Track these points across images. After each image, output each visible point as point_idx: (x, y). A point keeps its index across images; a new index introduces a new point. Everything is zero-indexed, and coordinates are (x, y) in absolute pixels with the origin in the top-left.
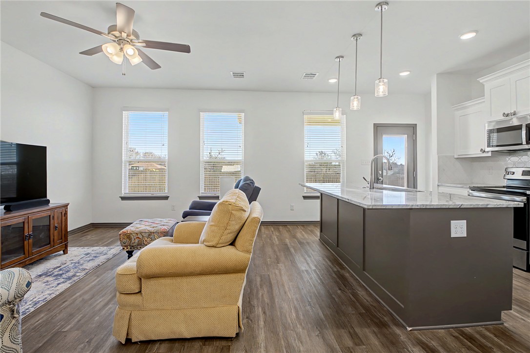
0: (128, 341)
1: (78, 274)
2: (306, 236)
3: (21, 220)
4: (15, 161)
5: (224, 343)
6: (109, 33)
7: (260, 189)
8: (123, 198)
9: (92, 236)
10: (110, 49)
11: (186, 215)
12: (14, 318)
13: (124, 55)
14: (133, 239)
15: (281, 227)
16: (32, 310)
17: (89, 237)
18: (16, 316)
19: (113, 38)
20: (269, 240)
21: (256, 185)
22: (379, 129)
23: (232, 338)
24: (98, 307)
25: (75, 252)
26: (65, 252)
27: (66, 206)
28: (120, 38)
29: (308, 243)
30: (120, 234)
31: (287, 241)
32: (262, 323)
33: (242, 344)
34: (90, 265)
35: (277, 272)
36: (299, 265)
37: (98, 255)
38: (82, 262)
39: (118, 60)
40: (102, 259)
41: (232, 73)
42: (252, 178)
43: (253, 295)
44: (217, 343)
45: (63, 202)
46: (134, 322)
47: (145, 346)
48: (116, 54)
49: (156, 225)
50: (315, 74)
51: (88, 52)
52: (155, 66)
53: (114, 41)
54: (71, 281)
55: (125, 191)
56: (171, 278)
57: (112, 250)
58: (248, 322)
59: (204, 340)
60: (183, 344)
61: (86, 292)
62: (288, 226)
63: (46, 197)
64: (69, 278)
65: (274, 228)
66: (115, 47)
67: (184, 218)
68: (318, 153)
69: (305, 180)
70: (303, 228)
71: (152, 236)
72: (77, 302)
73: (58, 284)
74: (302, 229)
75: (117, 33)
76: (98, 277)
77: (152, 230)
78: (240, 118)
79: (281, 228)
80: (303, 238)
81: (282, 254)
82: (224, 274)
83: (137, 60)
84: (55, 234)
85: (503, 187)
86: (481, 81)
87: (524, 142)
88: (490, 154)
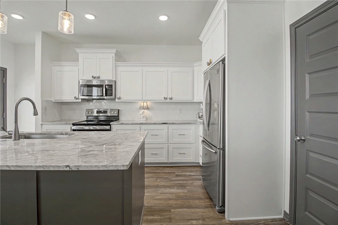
85: (85, 121)
86: (77, 51)
87: (104, 95)
88: (80, 101)
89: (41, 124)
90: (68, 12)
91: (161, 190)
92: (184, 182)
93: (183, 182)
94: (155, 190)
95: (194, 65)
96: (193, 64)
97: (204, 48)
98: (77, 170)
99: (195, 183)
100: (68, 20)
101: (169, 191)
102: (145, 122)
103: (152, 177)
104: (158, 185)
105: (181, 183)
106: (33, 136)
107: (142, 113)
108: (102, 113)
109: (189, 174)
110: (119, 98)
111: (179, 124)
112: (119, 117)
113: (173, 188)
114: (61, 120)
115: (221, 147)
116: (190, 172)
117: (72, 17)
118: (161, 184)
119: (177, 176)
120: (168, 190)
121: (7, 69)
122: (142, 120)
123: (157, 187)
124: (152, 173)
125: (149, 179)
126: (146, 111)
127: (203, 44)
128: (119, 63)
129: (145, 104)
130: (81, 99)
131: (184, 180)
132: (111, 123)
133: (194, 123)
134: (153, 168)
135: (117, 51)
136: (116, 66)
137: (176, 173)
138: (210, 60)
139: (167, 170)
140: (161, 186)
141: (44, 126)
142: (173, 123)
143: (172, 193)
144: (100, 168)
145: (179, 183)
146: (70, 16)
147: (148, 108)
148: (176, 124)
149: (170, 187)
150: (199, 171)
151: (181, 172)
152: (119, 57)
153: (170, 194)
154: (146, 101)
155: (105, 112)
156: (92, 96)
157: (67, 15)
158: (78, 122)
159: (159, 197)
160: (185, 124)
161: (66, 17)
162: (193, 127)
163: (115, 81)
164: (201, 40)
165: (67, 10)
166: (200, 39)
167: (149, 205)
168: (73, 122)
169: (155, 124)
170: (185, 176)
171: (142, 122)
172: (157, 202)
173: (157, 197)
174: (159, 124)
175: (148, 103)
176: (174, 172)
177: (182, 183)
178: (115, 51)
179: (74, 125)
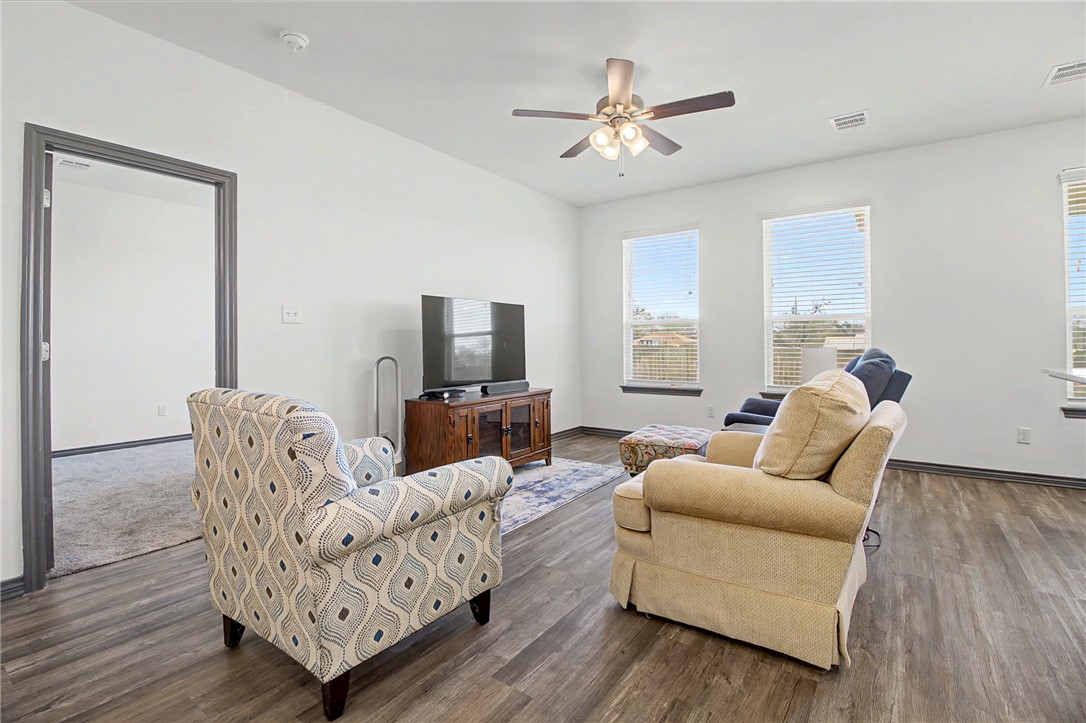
0: (631, 607)
1: (564, 496)
2: (1068, 514)
3: (498, 406)
4: (490, 329)
5: (805, 674)
6: (598, 113)
7: (910, 377)
8: (626, 389)
9: (581, 445)
10: (601, 138)
11: (731, 420)
12: (494, 520)
13: (621, 143)
14: (640, 455)
15: (984, 484)
16: (511, 529)
17: (578, 447)
18: (497, 519)
19: (605, 119)
20: (941, 508)
21: (898, 367)
23: (822, 669)
24: (592, 547)
25: (560, 465)
26: (548, 463)
27: (548, 393)
28: (616, 116)
30: (621, 444)
31: (1000, 518)
32: (900, 669)
33: (843, 688)
34: (580, 487)
35: (958, 580)
36: (1033, 579)
37: (590, 474)
38: (569, 480)
39: (611, 153)
40: (595, 481)
41: (832, 121)
42: (885, 350)
43: (883, 609)
44: (791, 668)
45: (545, 387)
46: (641, 580)
47: (657, 625)
48: (610, 144)
49: (678, 436)
51: (571, 153)
52: (673, 147)
53: (606, 123)
54: (555, 503)
55: (628, 378)
56: (700, 519)
57: (610, 470)
58: (865, 657)
59: (761, 654)
60: (721, 645)
61: (573, 524)
62: (1009, 485)
63: (524, 378)
64: (554, 499)
65: (960, 483)
66: (606, 133)
67: (726, 425)
70: (1060, 495)
71: (669, 451)
72: (563, 533)
73: (540, 504)
75: (608, 110)
76: (591, 504)
77: (671, 443)
78: (859, 218)
79: (983, 486)
80: (1056, 518)
81: (980, 545)
82: (803, 534)
83: (640, 145)
84: (535, 433)
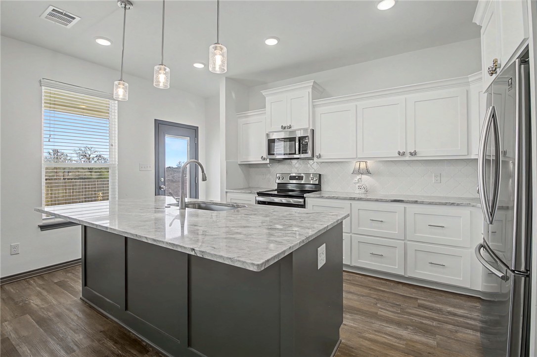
2: (50, 298)
22: (161, 128)
29: (59, 315)
50: (74, 18)
68: (51, 151)
69: (44, 203)
70: (41, 282)
74: (40, 286)
85: (275, 190)
86: (263, 94)
87: (297, 152)
88: (268, 161)
89: (226, 192)
90: (219, 44)
91: (377, 325)
92: (435, 324)
93: (431, 323)
94: (368, 320)
95: (470, 80)
96: (468, 78)
97: (484, 38)
98: (201, 256)
99: (461, 334)
100: (220, 54)
101: (395, 331)
102: (363, 196)
103: (368, 296)
104: (377, 313)
105: (426, 324)
106: (214, 207)
107: (357, 181)
108: (297, 179)
109: (450, 309)
110: (319, 157)
111: (430, 204)
112: (320, 185)
113: (406, 329)
114: (249, 188)
115: (523, 269)
116: (454, 306)
117: (225, 49)
118: (382, 314)
119: (421, 306)
120: (392, 329)
121: (198, 127)
122: (358, 192)
123: (375, 316)
124: (371, 288)
125: (361, 298)
126: (364, 177)
127: (482, 31)
128: (318, 102)
129: (363, 165)
130: (270, 159)
131: (434, 319)
132: (305, 195)
133: (468, 205)
134: (375, 280)
135: (314, 82)
136: (314, 106)
137: (419, 301)
138: (495, 62)
139: (402, 291)
140: (381, 316)
141: (228, 194)
142: (416, 202)
143: (400, 338)
144: (224, 261)
145: (422, 323)
146: (222, 49)
147: (368, 172)
148: (422, 203)
149: (399, 324)
150: (478, 309)
151: (431, 302)
152: (319, 92)
153: (396, 338)
154: (365, 159)
155: (300, 178)
156: (274, 154)
157: (218, 48)
158: (265, 190)
159: (371, 336)
160: (445, 204)
161: (218, 52)
162: (465, 212)
163: (313, 130)
164: (478, 24)
165: (219, 42)
166: (477, 20)
167: (349, 343)
168: (258, 191)
169: (377, 200)
170: (439, 311)
171: (357, 196)
172: (366, 343)
173: (367, 335)
174: (387, 201)
175: (369, 163)
176: (417, 299)
177: (430, 325)
178: (312, 84)
179: (260, 194)
